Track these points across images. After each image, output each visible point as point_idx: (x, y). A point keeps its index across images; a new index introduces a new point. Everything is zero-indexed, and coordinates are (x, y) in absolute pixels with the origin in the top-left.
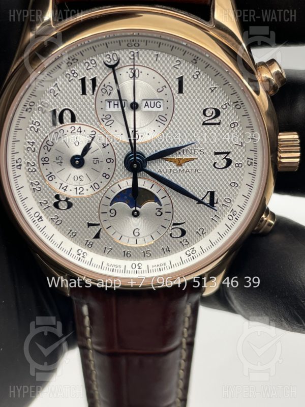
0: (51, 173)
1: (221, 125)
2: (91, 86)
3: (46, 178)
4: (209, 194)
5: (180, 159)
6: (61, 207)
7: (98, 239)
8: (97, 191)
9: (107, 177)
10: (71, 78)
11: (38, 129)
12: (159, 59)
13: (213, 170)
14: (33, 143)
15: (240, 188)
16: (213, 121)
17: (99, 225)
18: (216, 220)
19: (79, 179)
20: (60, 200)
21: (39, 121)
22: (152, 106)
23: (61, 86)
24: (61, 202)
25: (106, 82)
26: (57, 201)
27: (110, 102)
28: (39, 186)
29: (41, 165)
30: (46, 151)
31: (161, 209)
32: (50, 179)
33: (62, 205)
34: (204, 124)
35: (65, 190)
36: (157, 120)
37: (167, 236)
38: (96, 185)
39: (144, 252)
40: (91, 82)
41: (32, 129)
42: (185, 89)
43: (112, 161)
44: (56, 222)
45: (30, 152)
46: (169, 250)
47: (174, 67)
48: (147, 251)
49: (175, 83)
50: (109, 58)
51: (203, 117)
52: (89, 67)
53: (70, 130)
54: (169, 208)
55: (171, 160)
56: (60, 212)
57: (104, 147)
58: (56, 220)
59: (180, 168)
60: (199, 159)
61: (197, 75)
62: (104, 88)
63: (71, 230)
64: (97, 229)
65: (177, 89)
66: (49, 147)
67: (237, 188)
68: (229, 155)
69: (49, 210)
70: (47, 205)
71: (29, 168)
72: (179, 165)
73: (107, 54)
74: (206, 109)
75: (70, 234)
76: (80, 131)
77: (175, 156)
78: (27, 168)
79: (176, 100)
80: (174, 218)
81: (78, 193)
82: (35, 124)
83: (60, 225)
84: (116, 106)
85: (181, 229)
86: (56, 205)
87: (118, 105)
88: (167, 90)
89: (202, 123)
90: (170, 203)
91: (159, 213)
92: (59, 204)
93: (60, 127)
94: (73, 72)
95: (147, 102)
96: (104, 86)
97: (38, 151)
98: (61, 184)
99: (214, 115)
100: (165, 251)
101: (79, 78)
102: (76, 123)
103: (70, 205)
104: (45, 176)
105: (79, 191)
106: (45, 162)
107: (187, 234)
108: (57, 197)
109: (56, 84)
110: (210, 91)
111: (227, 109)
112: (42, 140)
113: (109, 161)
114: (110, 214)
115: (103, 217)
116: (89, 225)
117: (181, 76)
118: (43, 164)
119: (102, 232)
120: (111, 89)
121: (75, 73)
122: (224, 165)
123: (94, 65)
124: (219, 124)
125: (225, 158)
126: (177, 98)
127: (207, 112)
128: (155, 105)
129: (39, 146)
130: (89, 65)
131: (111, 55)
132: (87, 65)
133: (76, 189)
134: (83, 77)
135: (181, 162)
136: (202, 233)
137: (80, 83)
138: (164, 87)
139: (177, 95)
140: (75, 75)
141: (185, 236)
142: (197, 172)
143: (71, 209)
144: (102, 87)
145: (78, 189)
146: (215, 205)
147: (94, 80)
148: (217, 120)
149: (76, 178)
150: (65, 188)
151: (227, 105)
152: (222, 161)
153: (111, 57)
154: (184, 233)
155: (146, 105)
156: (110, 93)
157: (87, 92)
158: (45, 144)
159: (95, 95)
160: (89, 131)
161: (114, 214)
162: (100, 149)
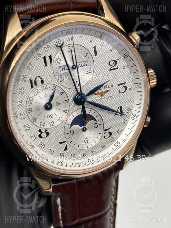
0: (34, 117)
1: (119, 69)
2: (49, 60)
3: (32, 121)
4: (119, 108)
5: (102, 92)
6: (43, 137)
7: (66, 151)
8: (61, 121)
9: (66, 112)
10: (38, 58)
11: (23, 92)
12: (82, 39)
13: (119, 94)
14: (22, 101)
15: (133, 101)
16: (114, 67)
17: (65, 142)
18: (125, 122)
19: (50, 117)
20: (42, 132)
21: (23, 87)
22: (82, 66)
23: (33, 64)
24: (43, 133)
25: (57, 57)
26: (40, 133)
27: (60, 68)
28: (28, 127)
29: (28, 113)
30: (30, 104)
31: (96, 123)
32: (34, 121)
33: (43, 135)
34: (110, 70)
35: (44, 125)
36: (86, 73)
37: (103, 138)
38: (60, 118)
39: (92, 151)
40: (49, 58)
41: (20, 92)
42: (98, 53)
43: (67, 101)
44: (42, 147)
45: (21, 107)
46: (105, 146)
47: (90, 41)
48: (94, 150)
49: (92, 50)
50: (57, 43)
51: (109, 66)
52: (47, 50)
53: (41, 89)
54: (101, 122)
55: (97, 94)
56: (43, 140)
57: (61, 94)
58: (41, 146)
59: (103, 97)
60: (111, 90)
61: (103, 44)
62: (56, 60)
63: (51, 149)
64: (65, 144)
65: (94, 53)
66: (31, 101)
67: (132, 102)
68: (125, 84)
69: (37, 140)
70: (35, 137)
71: (22, 117)
72: (102, 96)
73: (55, 40)
74: (110, 62)
75: (50, 152)
76: (47, 88)
77: (99, 91)
78: (20, 117)
79: (95, 60)
80: (104, 127)
82: (21, 90)
83: (44, 148)
84: (64, 70)
85: (109, 132)
86: (40, 136)
87: (64, 69)
88: (89, 55)
89: (109, 69)
90: (101, 118)
91: (96, 126)
92: (42, 135)
93: (36, 88)
94: (38, 54)
95: (79, 64)
96: (56, 59)
97: (25, 105)
98: (41, 122)
99: (114, 64)
100: (103, 147)
101: (42, 57)
102: (44, 83)
103: (48, 134)
104: (31, 120)
105: (51, 124)
106: (30, 111)
107: (112, 134)
108: (40, 131)
109: (30, 63)
110: (110, 51)
111: (120, 60)
112: (27, 98)
113: (65, 102)
114: (70, 133)
115: (68, 136)
116: (61, 143)
117: (95, 46)
118: (29, 113)
119: (68, 146)
120: (60, 60)
121: (39, 54)
122: (124, 90)
123: (49, 48)
124: (117, 68)
125: (124, 86)
126: (95, 58)
127: (111, 63)
128: (84, 65)
129: (25, 102)
130: (46, 49)
131: (57, 41)
132: (45, 48)
133: (50, 123)
134: (44, 56)
136: (119, 132)
137: (43, 60)
138: (87, 54)
139: (94, 57)
140: (40, 56)
141: (111, 136)
142: (111, 98)
143: (49, 136)
145: (51, 123)
146: (123, 114)
147: (50, 57)
148: (116, 67)
149: (49, 117)
150: (43, 124)
151: (119, 57)
152: (123, 89)
153: (58, 42)
155: (79, 66)
156: (60, 62)
157: (47, 64)
158: (28, 100)
159: (52, 65)
160: (52, 87)
161: (73, 133)
162: (59, 96)
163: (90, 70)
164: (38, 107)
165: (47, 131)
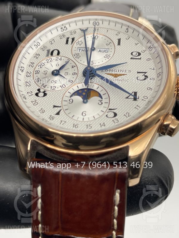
0: (39, 78)
1: (142, 59)
2: (71, 41)
4: (133, 93)
5: (116, 74)
6: (40, 96)
7: (58, 115)
8: (63, 88)
9: (72, 81)
10: (62, 37)
11: (38, 57)
14: (33, 63)
16: (137, 57)
17: (60, 107)
18: (137, 108)
19: (54, 82)
21: (40, 54)
22: (103, 52)
24: (40, 93)
25: (80, 40)
26: (38, 92)
27: (80, 49)
28: (30, 84)
29: (34, 74)
30: (39, 67)
31: (101, 101)
32: (38, 81)
36: (104, 57)
38: (64, 86)
39: (87, 125)
41: (35, 57)
43: (76, 74)
45: (30, 67)
46: (105, 125)
47: (116, 35)
48: (90, 125)
51: (131, 56)
52: (72, 34)
53: (55, 59)
55: (110, 74)
57: (73, 67)
58: (34, 103)
59: (116, 78)
60: (128, 75)
61: (128, 38)
63: (42, 109)
64: (59, 109)
65: (117, 43)
66: (42, 66)
68: (146, 73)
69: (32, 97)
70: (31, 94)
74: (133, 52)
75: (40, 111)
76: (61, 60)
77: (113, 73)
78: (26, 75)
80: (110, 106)
81: (52, 89)
82: (37, 55)
83: (36, 106)
84: (83, 51)
85: (114, 112)
86: (37, 94)
87: (84, 51)
88: (112, 44)
89: (130, 58)
90: (108, 97)
91: (100, 103)
93: (50, 57)
96: (78, 41)
97: (35, 67)
98: (43, 84)
99: (137, 55)
100: (102, 125)
101: (66, 37)
102: (60, 55)
103: (45, 94)
104: (35, 79)
105: (52, 88)
107: (117, 116)
108: (39, 90)
109: (54, 39)
110: (135, 45)
111: (144, 53)
113: (74, 74)
114: (69, 102)
115: (64, 103)
116: (54, 106)
117: (120, 38)
118: (36, 73)
119: (62, 112)
122: (143, 78)
123: (75, 33)
124: (140, 59)
125: (144, 75)
127: (133, 54)
128: (105, 51)
129: (36, 65)
134: (68, 37)
135: (117, 76)
136: (128, 116)
138: (110, 43)
139: (117, 46)
140: (64, 36)
143: (46, 97)
144: (77, 41)
146: (137, 100)
147: (73, 39)
148: (139, 57)
150: (45, 86)
154: (115, 115)
155: (99, 51)
156: (81, 44)
157: (69, 43)
158: (40, 64)
159: (72, 45)
160: (66, 60)
161: (71, 102)
162: (70, 69)
163: (109, 55)
164: (46, 72)
165: (45, 92)
